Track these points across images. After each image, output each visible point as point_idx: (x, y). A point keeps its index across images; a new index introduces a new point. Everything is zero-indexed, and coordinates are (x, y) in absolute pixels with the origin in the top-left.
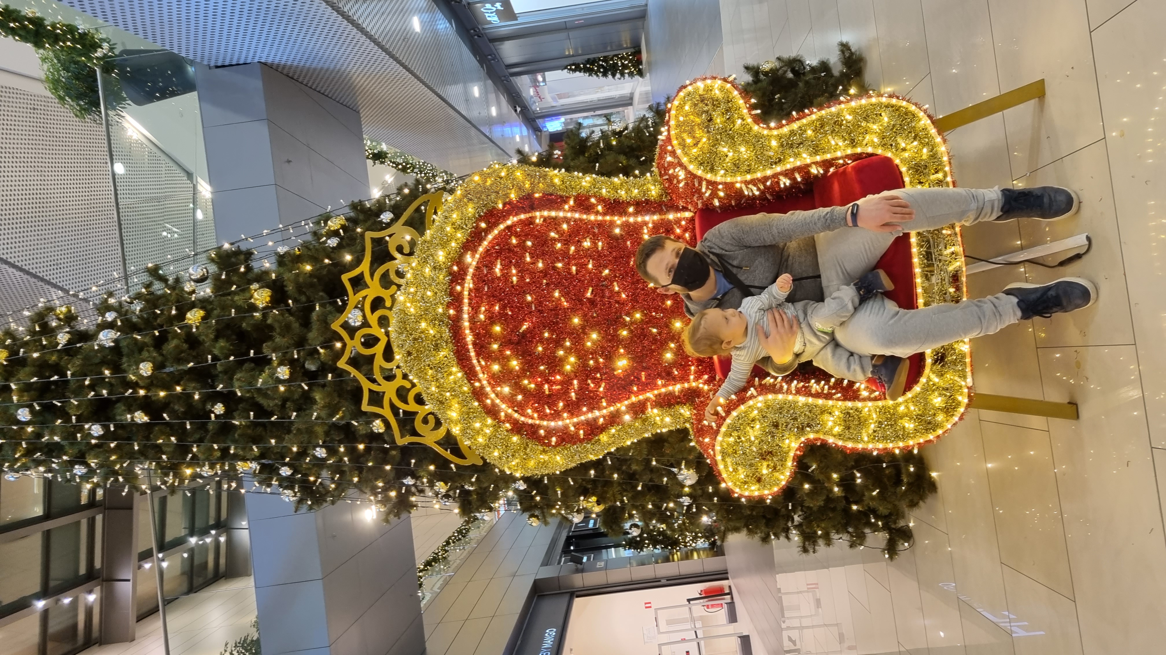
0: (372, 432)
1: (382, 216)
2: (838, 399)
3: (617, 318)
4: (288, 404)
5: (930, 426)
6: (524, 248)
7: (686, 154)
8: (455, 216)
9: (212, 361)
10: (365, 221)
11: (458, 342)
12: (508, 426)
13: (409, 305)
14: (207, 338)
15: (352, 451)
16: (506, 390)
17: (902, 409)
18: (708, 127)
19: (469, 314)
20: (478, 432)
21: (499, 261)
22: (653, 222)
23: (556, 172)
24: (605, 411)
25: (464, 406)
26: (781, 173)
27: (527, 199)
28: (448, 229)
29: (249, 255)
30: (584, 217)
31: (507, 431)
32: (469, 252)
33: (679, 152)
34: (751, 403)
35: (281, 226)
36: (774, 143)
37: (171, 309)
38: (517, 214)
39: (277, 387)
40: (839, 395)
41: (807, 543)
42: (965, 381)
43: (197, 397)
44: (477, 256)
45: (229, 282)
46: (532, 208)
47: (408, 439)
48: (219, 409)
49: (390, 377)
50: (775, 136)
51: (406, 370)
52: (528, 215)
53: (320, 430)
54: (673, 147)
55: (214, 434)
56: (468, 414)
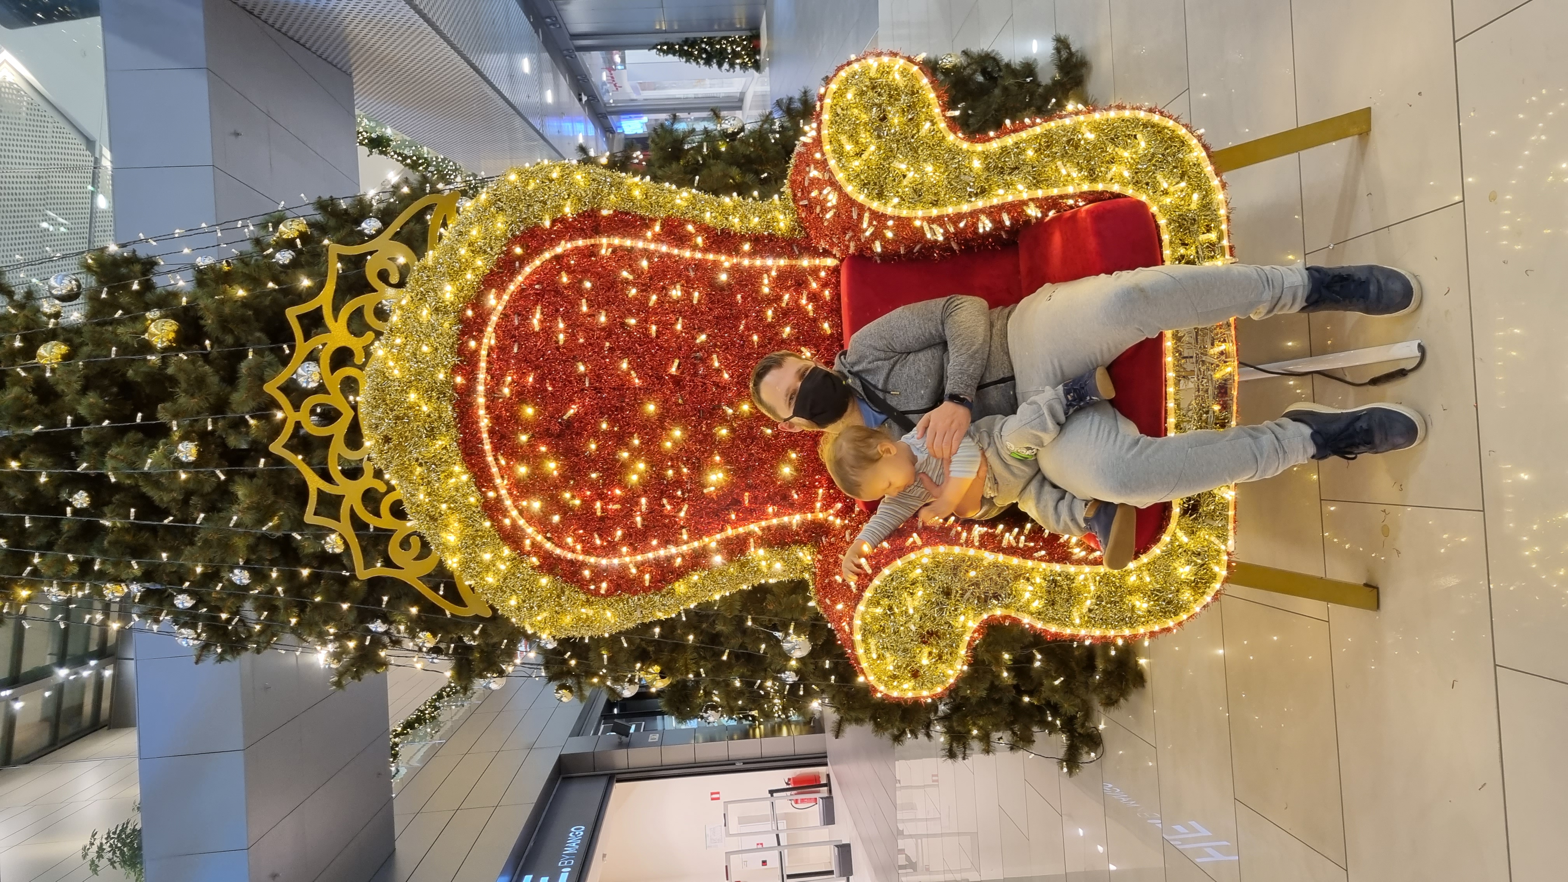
0: (324, 551)
1: (364, 225)
2: (1041, 559)
3: (714, 409)
4: (194, 500)
5: (1171, 607)
6: (580, 292)
7: (844, 168)
8: (474, 232)
9: (73, 424)
10: (337, 229)
11: (466, 427)
12: (535, 560)
13: (391, 364)
14: (69, 388)
15: (290, 578)
16: (536, 505)
17: (1132, 579)
18: (878, 129)
19: (486, 384)
20: (487, 568)
21: (539, 308)
22: (779, 269)
23: (637, 179)
24: (685, 548)
25: (468, 526)
26: (982, 211)
27: (589, 216)
28: (463, 251)
29: (149, 265)
30: (676, 251)
31: (533, 568)
32: (494, 290)
33: (832, 163)
34: (912, 556)
35: (204, 225)
36: (977, 164)
37: (14, 338)
38: (571, 239)
39: (176, 473)
40: (1043, 553)
41: (955, 745)
42: (1226, 545)
43: (43, 479)
44: (506, 297)
45: (112, 304)
46: (596, 231)
47: (379, 569)
48: (81, 499)
49: (353, 473)
50: (979, 154)
51: (381, 465)
52: (589, 242)
53: (240, 543)
54: (823, 154)
55: (70, 538)
56: (474, 539)
